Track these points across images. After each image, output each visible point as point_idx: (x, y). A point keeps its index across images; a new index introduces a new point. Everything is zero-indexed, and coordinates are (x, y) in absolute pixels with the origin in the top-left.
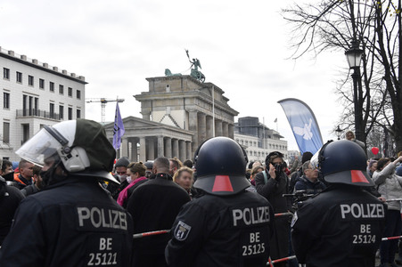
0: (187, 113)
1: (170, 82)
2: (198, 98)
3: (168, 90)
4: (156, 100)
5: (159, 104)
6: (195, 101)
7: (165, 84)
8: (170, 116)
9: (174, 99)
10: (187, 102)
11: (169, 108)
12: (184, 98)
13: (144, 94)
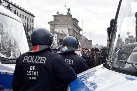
0: (69, 30)
1: (62, 17)
2: (73, 24)
3: (61, 20)
4: (56, 24)
5: (58, 26)
6: (72, 25)
7: (60, 18)
8: (62, 31)
9: (64, 24)
10: (69, 25)
11: (61, 28)
12: (68, 24)
13: (51, 21)
